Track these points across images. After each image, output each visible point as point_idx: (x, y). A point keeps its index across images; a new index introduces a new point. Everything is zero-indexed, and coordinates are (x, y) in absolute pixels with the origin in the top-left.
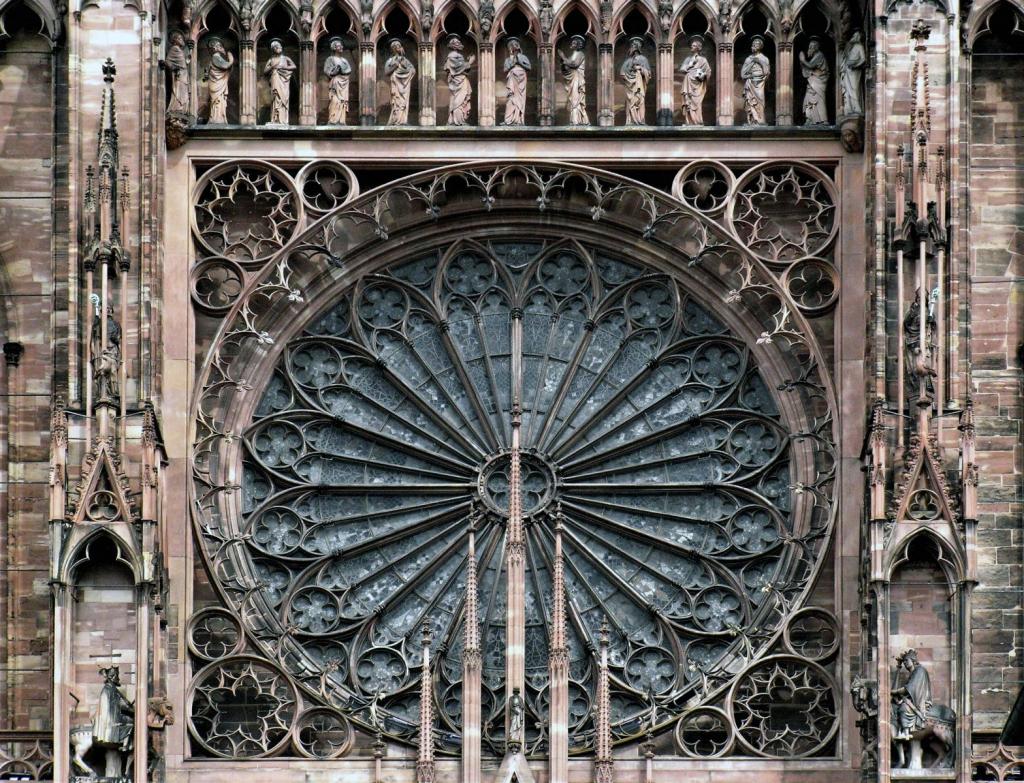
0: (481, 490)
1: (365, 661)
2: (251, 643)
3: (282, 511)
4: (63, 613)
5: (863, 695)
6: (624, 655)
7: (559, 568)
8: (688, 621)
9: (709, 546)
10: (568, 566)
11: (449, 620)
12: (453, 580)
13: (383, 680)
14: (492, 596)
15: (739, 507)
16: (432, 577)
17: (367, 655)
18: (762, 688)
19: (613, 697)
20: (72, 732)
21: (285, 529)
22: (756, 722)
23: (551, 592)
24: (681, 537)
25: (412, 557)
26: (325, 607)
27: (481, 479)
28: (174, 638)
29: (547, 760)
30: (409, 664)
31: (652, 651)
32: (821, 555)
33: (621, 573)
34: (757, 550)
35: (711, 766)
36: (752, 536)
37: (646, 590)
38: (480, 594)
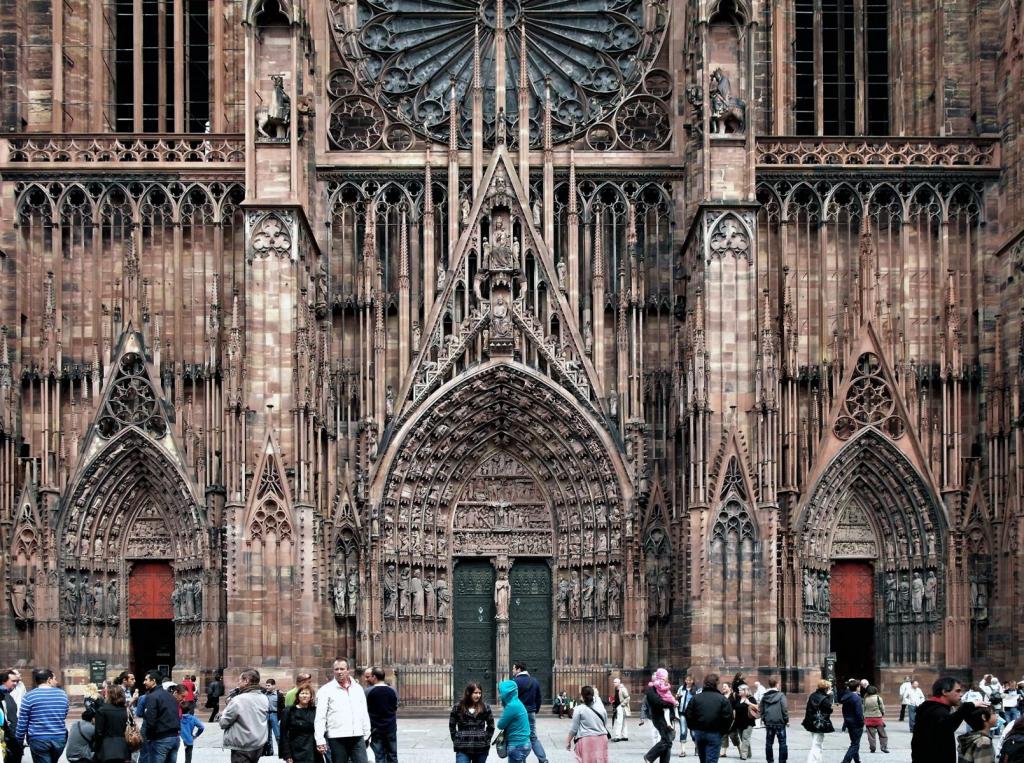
0: (482, 14)
1: (422, 108)
2: (360, 89)
3: (378, 27)
4: (250, 42)
5: (694, 93)
6: (556, 105)
7: (524, 58)
8: (591, 86)
9: (601, 45)
10: (528, 57)
11: (465, 86)
12: (467, 65)
13: (431, 117)
14: (488, 74)
15: (616, 24)
16: (457, 62)
17: (423, 105)
18: (631, 113)
19: (553, 127)
20: (256, 113)
21: (379, 37)
22: (628, 132)
23: (519, 71)
24: (587, 41)
25: (445, 52)
26: (401, 79)
27: (481, 8)
28: (319, 85)
29: (518, 152)
30: (444, 110)
31: (571, 102)
32: (662, 41)
33: (556, 61)
34: (626, 47)
35: (605, 155)
36: (623, 40)
37: (568, 69)
38: (482, 72)
